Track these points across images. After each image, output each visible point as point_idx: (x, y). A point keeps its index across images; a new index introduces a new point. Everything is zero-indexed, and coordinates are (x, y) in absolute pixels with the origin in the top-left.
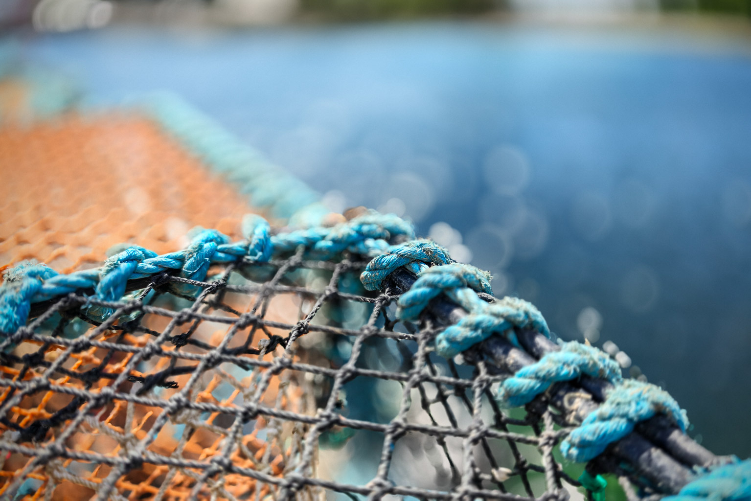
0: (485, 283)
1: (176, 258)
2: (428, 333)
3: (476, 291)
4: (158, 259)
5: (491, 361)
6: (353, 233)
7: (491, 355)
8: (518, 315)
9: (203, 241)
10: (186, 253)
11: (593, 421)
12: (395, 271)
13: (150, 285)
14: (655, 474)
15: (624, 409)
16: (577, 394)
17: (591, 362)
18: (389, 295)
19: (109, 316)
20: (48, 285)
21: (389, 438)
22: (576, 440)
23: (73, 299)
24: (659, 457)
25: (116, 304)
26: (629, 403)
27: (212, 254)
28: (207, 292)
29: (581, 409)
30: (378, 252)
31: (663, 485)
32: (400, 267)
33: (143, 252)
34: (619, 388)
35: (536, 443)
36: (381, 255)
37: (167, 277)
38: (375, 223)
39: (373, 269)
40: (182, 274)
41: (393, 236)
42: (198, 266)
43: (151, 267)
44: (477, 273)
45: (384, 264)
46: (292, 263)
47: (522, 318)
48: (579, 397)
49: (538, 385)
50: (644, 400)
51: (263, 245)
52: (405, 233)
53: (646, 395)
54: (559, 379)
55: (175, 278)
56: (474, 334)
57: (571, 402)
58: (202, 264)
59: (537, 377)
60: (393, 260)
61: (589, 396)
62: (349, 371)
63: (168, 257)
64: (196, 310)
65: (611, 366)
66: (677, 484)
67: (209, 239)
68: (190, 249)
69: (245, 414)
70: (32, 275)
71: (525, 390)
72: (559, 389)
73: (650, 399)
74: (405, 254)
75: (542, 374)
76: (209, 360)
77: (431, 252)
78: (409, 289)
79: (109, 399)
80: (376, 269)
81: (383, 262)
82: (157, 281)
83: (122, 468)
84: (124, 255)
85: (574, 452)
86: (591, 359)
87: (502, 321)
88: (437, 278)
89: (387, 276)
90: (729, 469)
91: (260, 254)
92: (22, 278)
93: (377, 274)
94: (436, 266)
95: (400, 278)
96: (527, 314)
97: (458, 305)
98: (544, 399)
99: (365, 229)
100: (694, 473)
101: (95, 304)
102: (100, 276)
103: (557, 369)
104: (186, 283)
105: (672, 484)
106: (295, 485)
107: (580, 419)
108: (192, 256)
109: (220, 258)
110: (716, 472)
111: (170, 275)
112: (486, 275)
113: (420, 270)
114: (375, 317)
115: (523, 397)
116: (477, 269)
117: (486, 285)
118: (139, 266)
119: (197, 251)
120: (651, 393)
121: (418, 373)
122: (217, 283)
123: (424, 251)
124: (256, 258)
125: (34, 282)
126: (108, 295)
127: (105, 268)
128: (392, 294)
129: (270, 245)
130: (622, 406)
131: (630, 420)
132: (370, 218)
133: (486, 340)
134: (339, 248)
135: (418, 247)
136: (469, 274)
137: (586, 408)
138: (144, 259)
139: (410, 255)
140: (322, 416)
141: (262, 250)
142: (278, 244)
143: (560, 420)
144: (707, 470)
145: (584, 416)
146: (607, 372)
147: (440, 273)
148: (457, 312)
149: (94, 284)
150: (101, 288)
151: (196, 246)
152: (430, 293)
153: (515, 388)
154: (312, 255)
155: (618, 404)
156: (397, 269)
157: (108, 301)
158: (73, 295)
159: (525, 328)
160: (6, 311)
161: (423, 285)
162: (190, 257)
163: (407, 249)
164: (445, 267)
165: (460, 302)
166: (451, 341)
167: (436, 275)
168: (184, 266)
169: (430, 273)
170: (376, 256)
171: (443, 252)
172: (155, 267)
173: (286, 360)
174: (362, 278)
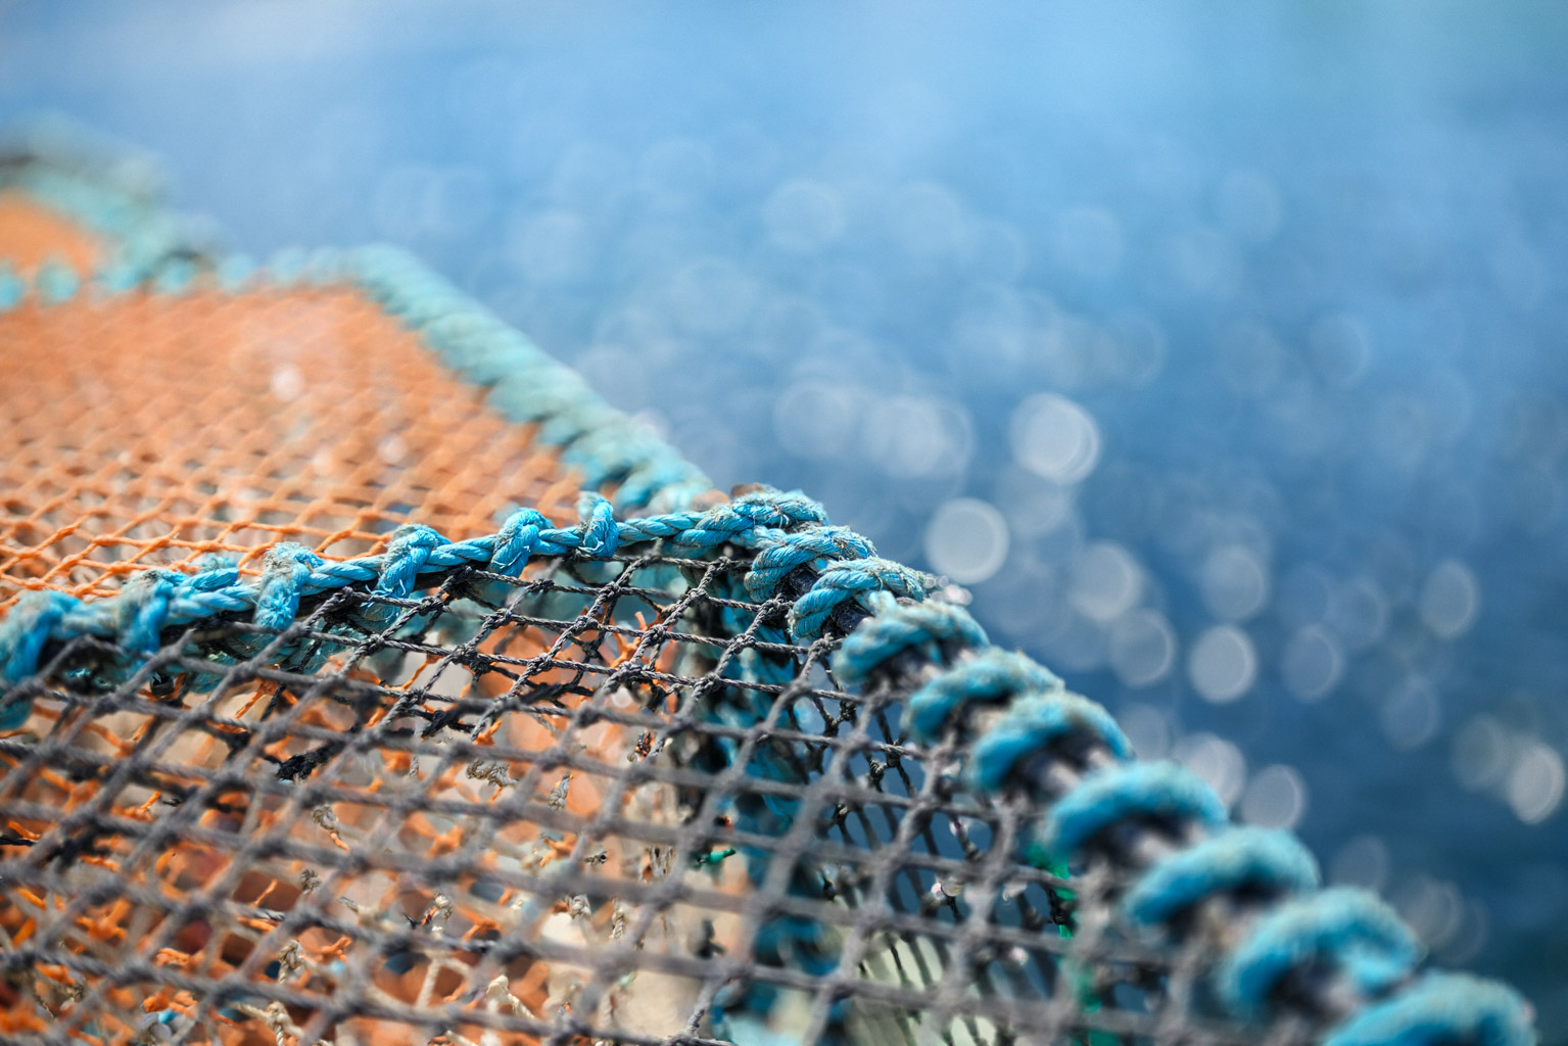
0: (912, 585)
1: (481, 546)
2: (823, 645)
3: (896, 594)
4: (458, 546)
5: (898, 678)
6: (737, 517)
8: (938, 620)
9: (521, 523)
10: (496, 540)
12: (793, 571)
13: (447, 580)
18: (779, 601)
20: (317, 575)
23: (349, 594)
25: (407, 601)
27: (532, 541)
28: (527, 591)
30: (767, 541)
32: (802, 565)
33: (437, 537)
34: (1031, 699)
36: (773, 547)
37: (470, 572)
38: (769, 502)
39: (762, 567)
40: (491, 566)
41: (794, 521)
42: (513, 557)
43: (449, 556)
44: (902, 572)
45: (775, 559)
46: (647, 558)
47: (943, 623)
51: (603, 532)
52: (816, 519)
55: (482, 573)
56: (879, 644)
58: (518, 554)
60: (788, 554)
63: (471, 544)
67: (528, 522)
68: (502, 532)
70: (301, 560)
74: (807, 546)
76: (537, 664)
77: (845, 543)
78: (809, 592)
80: (765, 568)
81: (775, 556)
82: (457, 575)
84: (413, 538)
87: (915, 627)
88: (843, 575)
89: (782, 579)
91: (600, 544)
92: (290, 563)
93: (767, 574)
94: (844, 561)
95: (799, 581)
96: (952, 620)
99: (754, 509)
101: (379, 601)
102: (382, 566)
104: (497, 579)
108: (505, 544)
109: (543, 547)
111: (474, 569)
113: (826, 567)
114: (756, 627)
115: (928, 716)
116: (903, 568)
117: (913, 588)
118: (432, 555)
119: (513, 536)
121: (800, 684)
123: (835, 541)
124: (595, 550)
125: (301, 568)
126: (395, 590)
127: (387, 557)
128: (784, 600)
129: (615, 533)
132: (763, 496)
133: (898, 654)
134: (716, 539)
136: (888, 572)
138: (438, 546)
139: (814, 547)
141: (603, 539)
142: (628, 531)
147: (848, 569)
148: (867, 621)
149: (375, 574)
150: (385, 581)
151: (511, 530)
152: (832, 595)
153: (920, 705)
154: (676, 548)
155: (1025, 713)
156: (796, 569)
157: (397, 597)
158: (350, 589)
159: (948, 637)
160: (277, 602)
161: (825, 585)
162: (503, 545)
163: (810, 538)
164: (858, 562)
165: (873, 608)
166: (853, 655)
167: (842, 572)
168: (494, 557)
169: (835, 569)
170: (766, 546)
171: (863, 543)
172: (453, 557)
173: (633, 666)
174: (747, 581)
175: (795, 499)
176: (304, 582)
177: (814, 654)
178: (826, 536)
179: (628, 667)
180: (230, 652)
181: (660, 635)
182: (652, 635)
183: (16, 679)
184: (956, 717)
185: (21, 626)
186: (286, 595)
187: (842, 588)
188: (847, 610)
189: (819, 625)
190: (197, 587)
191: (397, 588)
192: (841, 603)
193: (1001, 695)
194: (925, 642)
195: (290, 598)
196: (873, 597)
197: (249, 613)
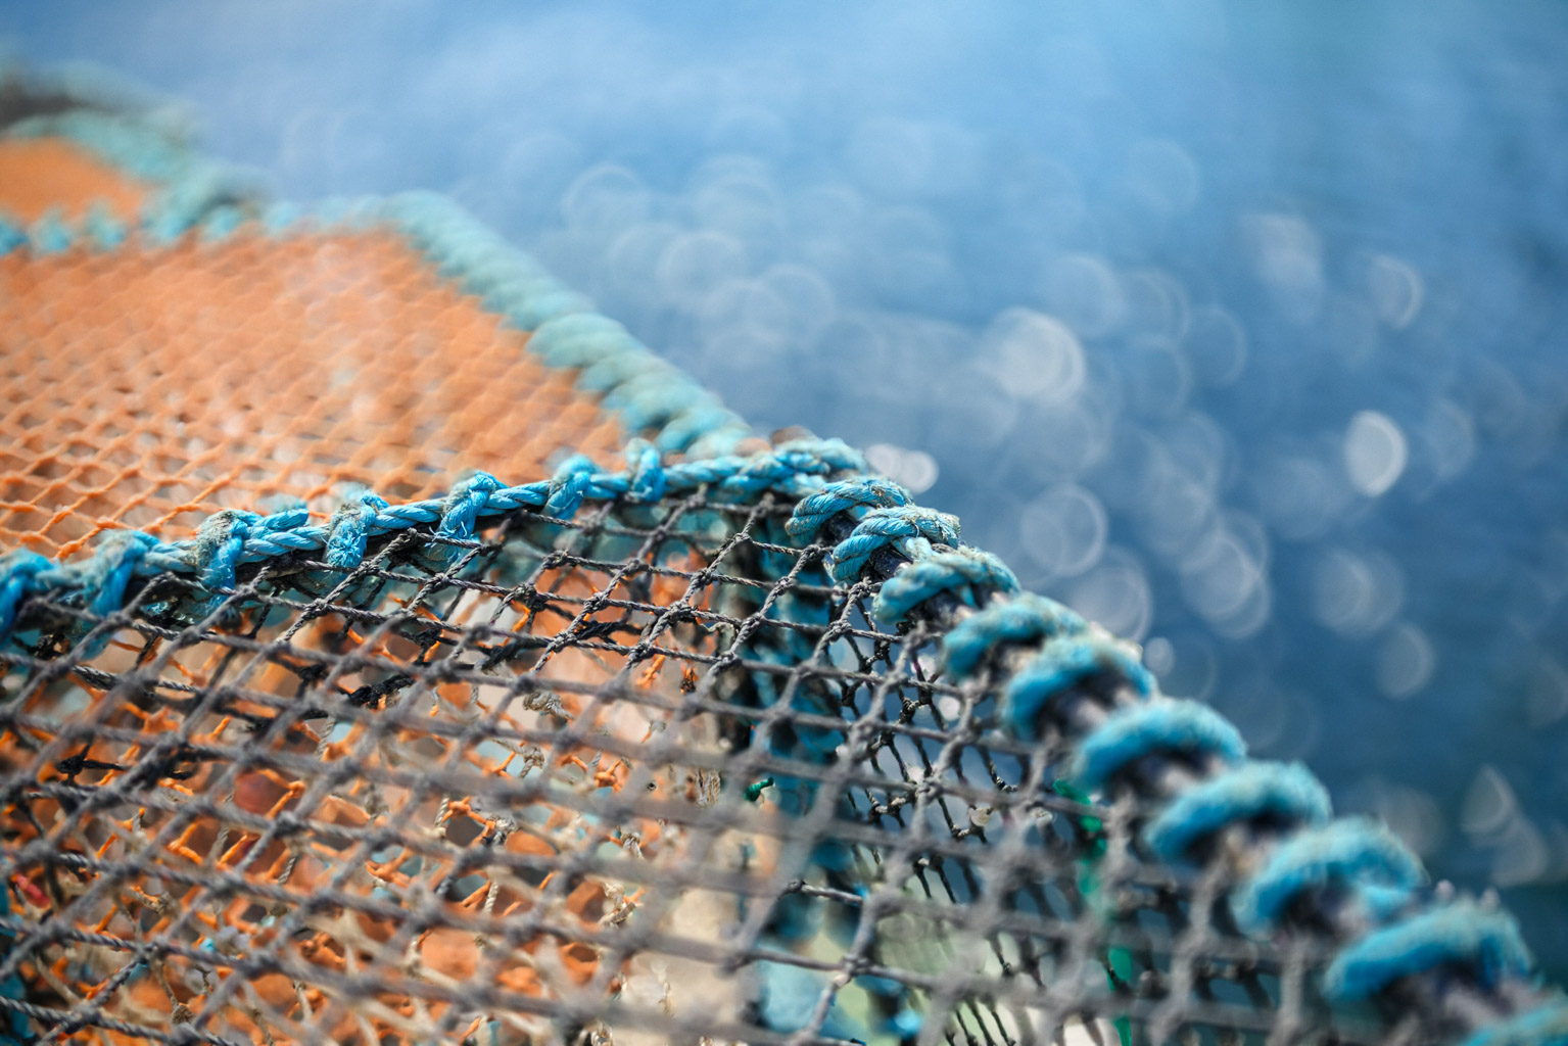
0: (947, 532)
1: (537, 491)
2: (862, 588)
3: (932, 541)
4: (514, 490)
5: (933, 619)
6: (779, 465)
7: (935, 613)
8: (972, 566)
9: (572, 469)
10: (551, 485)
12: (833, 517)
13: (504, 522)
18: (819, 546)
20: (383, 517)
23: (414, 535)
25: (469, 542)
27: (585, 487)
30: (808, 490)
32: (839, 512)
33: (494, 481)
36: (814, 495)
37: (526, 515)
38: (810, 452)
39: (803, 514)
40: (547, 511)
41: (834, 470)
42: (567, 501)
43: (506, 499)
44: (938, 519)
45: (816, 506)
46: (692, 504)
47: (978, 568)
49: (980, 640)
51: (651, 479)
52: (854, 467)
55: (537, 516)
56: (917, 588)
58: (571, 499)
60: (828, 501)
62: (758, 619)
63: (527, 489)
67: (578, 468)
68: (556, 478)
70: (368, 502)
71: (966, 647)
72: (1003, 646)
74: (846, 494)
76: (593, 603)
77: (882, 492)
78: (848, 537)
80: (806, 514)
81: (816, 503)
82: (513, 518)
84: (473, 482)
87: (951, 572)
88: (882, 522)
89: (822, 525)
91: (648, 490)
92: (358, 505)
93: (807, 520)
94: (883, 508)
95: (839, 527)
96: (985, 565)
97: (907, 558)
99: (795, 459)
101: (441, 542)
102: (444, 509)
104: (552, 522)
108: (560, 489)
109: (595, 493)
111: (530, 511)
112: (952, 521)
113: (864, 514)
114: (799, 570)
115: (963, 656)
116: (940, 515)
117: (948, 535)
118: (491, 498)
119: (567, 482)
121: (841, 625)
123: (873, 490)
124: (643, 495)
125: (368, 510)
126: (458, 532)
127: (449, 500)
128: (824, 545)
129: (662, 479)
130: (1058, 656)
132: (803, 445)
133: (934, 597)
134: (758, 485)
136: (925, 520)
138: (496, 490)
139: (853, 495)
141: (651, 485)
142: (674, 477)
147: (887, 517)
148: (904, 566)
149: (438, 517)
150: (448, 523)
151: (564, 476)
152: (871, 541)
154: (720, 495)
155: (1056, 653)
157: (458, 538)
158: (414, 530)
159: (981, 582)
160: (346, 542)
161: (864, 532)
162: (557, 490)
163: (849, 486)
164: (896, 510)
165: (909, 553)
166: (891, 598)
167: (880, 519)
168: (549, 501)
169: (874, 517)
170: (807, 494)
171: (901, 493)
172: (510, 500)
173: (683, 606)
174: (788, 527)
175: (834, 447)
176: (372, 523)
177: (854, 596)
178: (864, 484)
179: (679, 607)
180: (300, 589)
181: (708, 577)
182: (700, 577)
183: (105, 612)
184: (989, 657)
185: (108, 562)
186: (355, 535)
187: (880, 535)
188: (885, 555)
189: (857, 569)
190: (270, 526)
191: (459, 529)
192: (879, 548)
193: (1033, 637)
194: (958, 587)
195: (359, 538)
196: (910, 544)
197: (319, 552)
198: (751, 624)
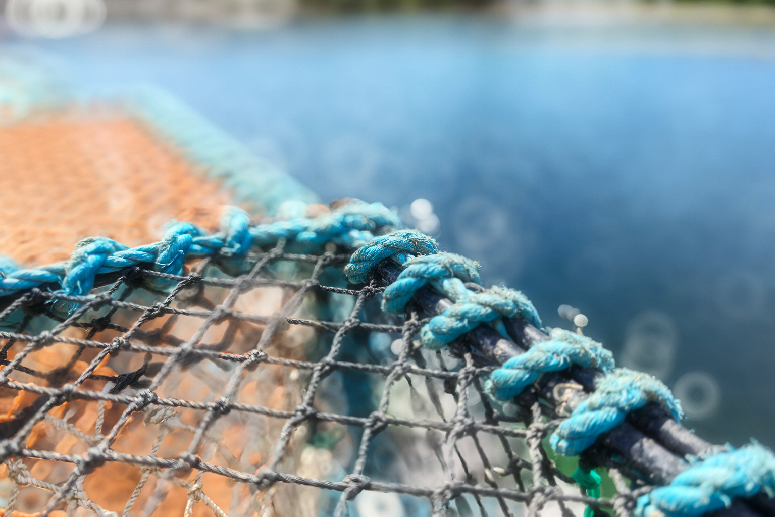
0: (473, 272)
1: (147, 251)
2: (413, 324)
3: (464, 281)
4: (129, 251)
5: (478, 353)
6: (337, 224)
7: (479, 347)
8: (506, 305)
9: (177, 233)
10: (160, 246)
11: (582, 412)
12: (380, 263)
13: (120, 279)
14: (647, 465)
15: (615, 398)
16: (568, 385)
17: (583, 352)
18: (373, 287)
19: (75, 311)
20: (10, 280)
21: (367, 432)
22: (566, 432)
23: (36, 294)
24: (651, 447)
25: (83, 298)
26: (620, 392)
27: (187, 246)
28: (181, 285)
29: (571, 400)
30: (362, 242)
31: (655, 476)
32: (386, 259)
33: (114, 245)
34: (609, 376)
35: (524, 436)
36: (366, 246)
37: (138, 271)
38: (361, 214)
39: (357, 261)
40: (156, 267)
41: (378, 227)
42: (171, 258)
43: (122, 260)
44: (465, 263)
45: (368, 255)
46: (272, 256)
47: (510, 307)
48: (570, 388)
49: (527, 376)
50: (635, 388)
51: (241, 237)
52: (391, 224)
53: (638, 384)
54: (548, 370)
55: (148, 271)
56: (460, 325)
57: (561, 393)
58: (176, 257)
59: (526, 368)
60: (377, 251)
61: (580, 387)
62: (328, 364)
63: (140, 250)
64: (168, 304)
65: (603, 356)
66: (669, 474)
67: (184, 231)
68: (163, 241)
69: (216, 409)
71: (513, 382)
72: (549, 380)
73: (642, 388)
74: (390, 245)
75: (530, 364)
77: (418, 242)
78: (395, 280)
79: (71, 396)
80: (360, 261)
81: (368, 253)
82: (128, 275)
83: (82, 466)
84: (92, 247)
85: (564, 444)
86: (583, 348)
87: (489, 310)
88: (423, 267)
89: (372, 268)
90: (723, 458)
91: (237, 246)
93: (361, 266)
94: (422, 256)
95: (385, 270)
96: (516, 303)
97: (445, 296)
98: (533, 391)
99: (350, 219)
100: (687, 462)
101: (61, 299)
102: (66, 270)
103: (547, 359)
104: (159, 276)
105: (664, 475)
106: (265, 481)
107: (569, 410)
108: (166, 249)
109: (196, 250)
110: (709, 461)
111: (142, 268)
112: (475, 264)
113: (406, 260)
114: (358, 309)
115: (511, 388)
116: (465, 259)
117: (474, 275)
118: (109, 259)
119: (171, 243)
120: (643, 381)
121: (401, 365)
122: (191, 276)
123: (411, 241)
124: (234, 250)
126: (74, 290)
127: (71, 262)
128: (377, 286)
129: (249, 237)
130: (613, 395)
131: (621, 410)
132: (355, 209)
133: (473, 330)
134: (322, 240)
135: (404, 237)
136: (456, 264)
137: (577, 398)
138: (114, 252)
139: (396, 245)
140: (297, 411)
141: (240, 242)
142: (258, 236)
143: (550, 412)
144: (701, 460)
145: (574, 407)
146: (599, 361)
147: (426, 263)
148: (442, 302)
149: (59, 277)
150: (67, 282)
151: (170, 238)
152: (415, 283)
153: (502, 380)
154: (294, 248)
155: (609, 393)
156: (382, 261)
157: (75, 296)
158: (36, 290)
159: (514, 319)
161: (409, 275)
162: (164, 250)
163: (393, 239)
164: (432, 257)
165: (447, 292)
166: (436, 332)
167: (422, 265)
168: (157, 259)
169: (416, 263)
170: (360, 246)
171: (430, 242)
172: (125, 260)
173: (261, 354)
174: (347, 271)
175: (377, 210)
177: (407, 333)
187: (422, 277)
188: (427, 294)
189: (404, 304)
191: (76, 288)
192: (421, 288)
194: (495, 322)
196: (447, 283)
198: (321, 370)
